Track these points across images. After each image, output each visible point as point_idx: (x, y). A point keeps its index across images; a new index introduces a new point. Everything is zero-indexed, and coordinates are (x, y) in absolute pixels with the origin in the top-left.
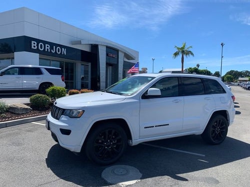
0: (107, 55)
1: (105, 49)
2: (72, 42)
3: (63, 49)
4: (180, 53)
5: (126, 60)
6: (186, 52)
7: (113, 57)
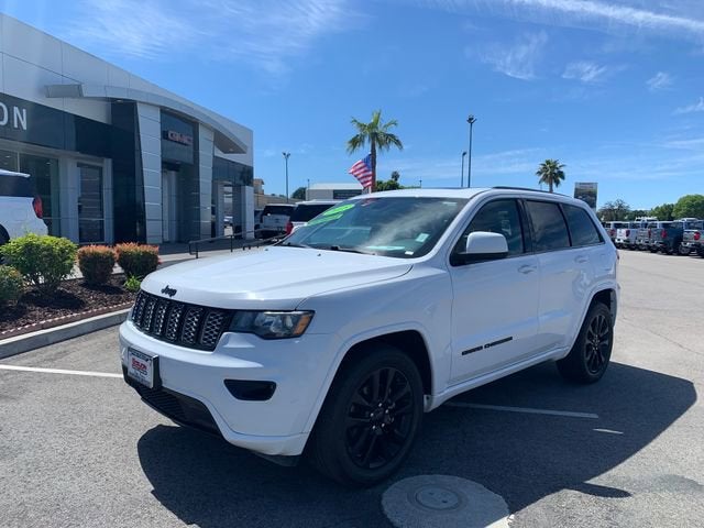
0: (165, 135)
1: (157, 115)
2: (46, 87)
3: (16, 109)
4: (367, 139)
5: (219, 154)
6: (382, 137)
7: (182, 144)
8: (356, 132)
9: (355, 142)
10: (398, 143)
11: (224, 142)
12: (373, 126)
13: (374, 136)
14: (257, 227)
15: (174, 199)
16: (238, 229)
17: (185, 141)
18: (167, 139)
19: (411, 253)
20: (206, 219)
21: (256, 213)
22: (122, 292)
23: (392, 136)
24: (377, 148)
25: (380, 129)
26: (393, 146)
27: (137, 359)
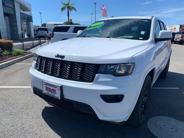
0: (3, 4)
4: (66, 8)
5: (22, 11)
6: (70, 7)
7: (10, 7)
8: (63, 6)
9: (63, 9)
10: (75, 10)
11: (23, 7)
12: (68, 4)
13: (69, 7)
14: (35, 35)
15: (8, 26)
16: (29, 35)
17: (10, 6)
18: (5, 5)
19: (142, 38)
20: (20, 32)
21: (34, 30)
22: (3, 56)
23: (73, 7)
24: (69, 11)
25: (70, 5)
26: (73, 10)
27: (49, 87)
